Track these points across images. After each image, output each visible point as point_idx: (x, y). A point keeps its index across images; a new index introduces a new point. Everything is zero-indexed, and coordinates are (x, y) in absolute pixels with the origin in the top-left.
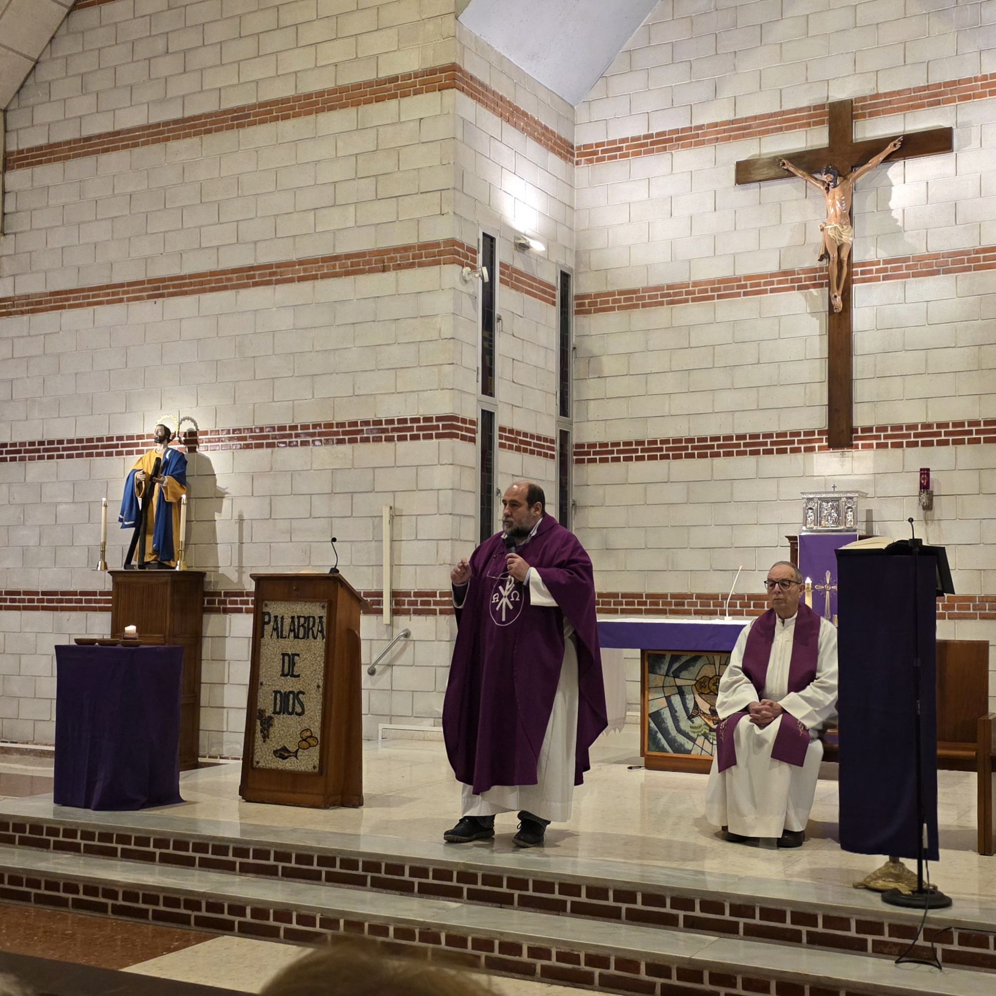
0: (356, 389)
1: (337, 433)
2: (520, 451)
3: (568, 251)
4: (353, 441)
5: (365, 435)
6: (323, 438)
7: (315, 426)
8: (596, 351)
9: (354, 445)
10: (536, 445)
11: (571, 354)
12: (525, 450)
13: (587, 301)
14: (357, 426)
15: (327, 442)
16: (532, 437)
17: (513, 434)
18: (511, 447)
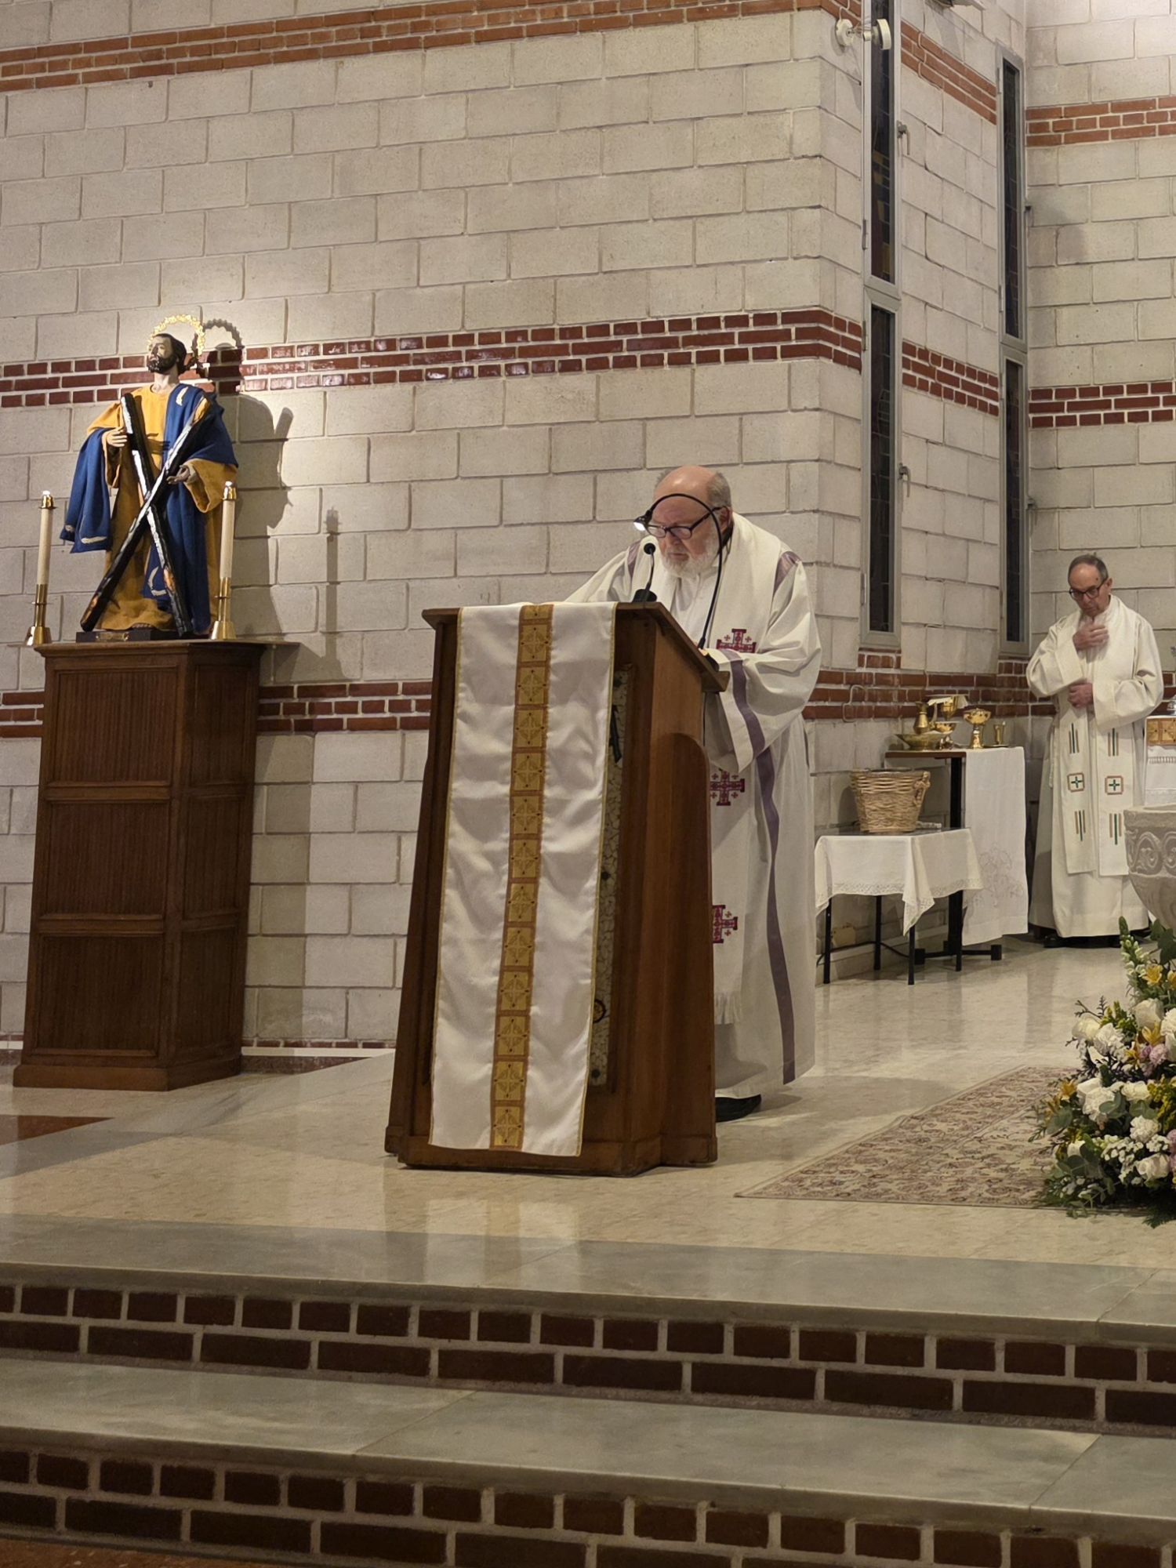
0: (604, 259)
1: (562, 350)
2: (939, 395)
3: (1013, 23)
4: (596, 365)
5: (626, 354)
6: (530, 361)
7: (512, 336)
8: (1071, 215)
9: (599, 373)
10: (967, 386)
11: (1023, 219)
12: (948, 395)
13: (1051, 121)
14: (608, 334)
15: (540, 368)
16: (960, 368)
17: (927, 361)
18: (923, 386)
